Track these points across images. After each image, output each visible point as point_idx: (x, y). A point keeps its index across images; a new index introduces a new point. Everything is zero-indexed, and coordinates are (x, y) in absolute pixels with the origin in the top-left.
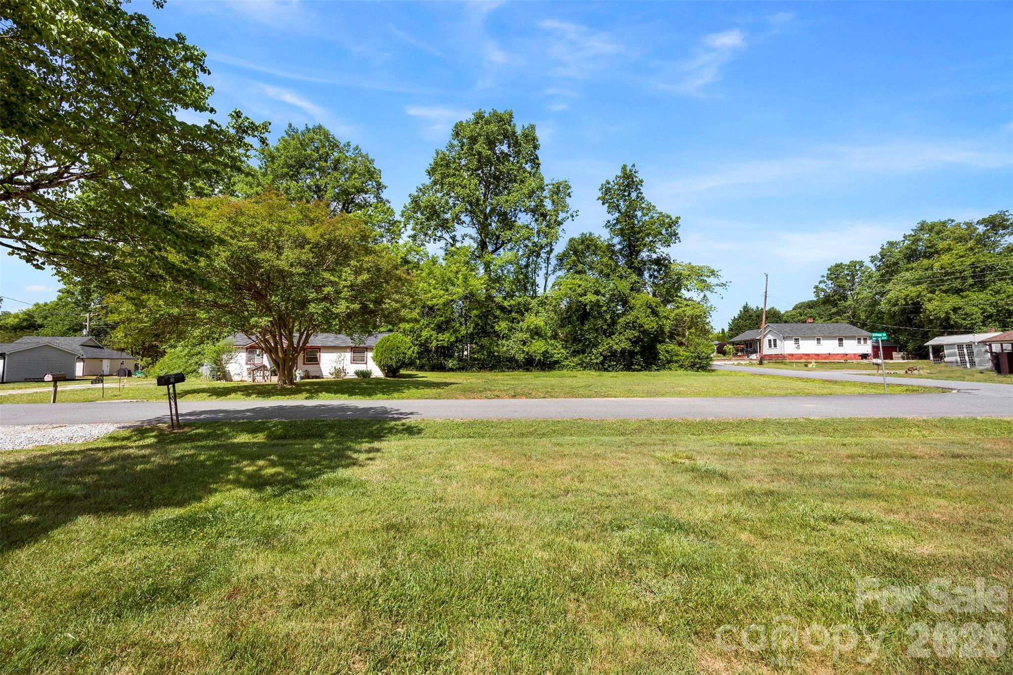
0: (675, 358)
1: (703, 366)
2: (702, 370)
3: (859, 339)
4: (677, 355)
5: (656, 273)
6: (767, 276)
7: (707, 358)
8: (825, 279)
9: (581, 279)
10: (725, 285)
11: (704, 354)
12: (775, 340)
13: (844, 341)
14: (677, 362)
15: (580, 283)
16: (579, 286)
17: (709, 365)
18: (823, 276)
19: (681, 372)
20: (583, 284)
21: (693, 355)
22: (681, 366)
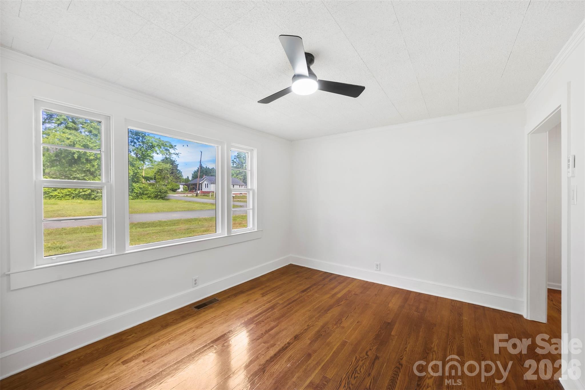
0: (145, 192)
1: (162, 197)
2: (162, 199)
3: (240, 186)
4: (147, 190)
5: (135, 140)
6: (202, 152)
7: (165, 192)
8: (236, 157)
9: (70, 134)
10: (177, 154)
11: (163, 190)
12: (208, 184)
13: (235, 186)
14: (146, 194)
15: (69, 137)
16: (68, 139)
17: (165, 196)
18: (235, 156)
19: (149, 200)
20: (72, 138)
21: (157, 190)
22: (149, 197)
